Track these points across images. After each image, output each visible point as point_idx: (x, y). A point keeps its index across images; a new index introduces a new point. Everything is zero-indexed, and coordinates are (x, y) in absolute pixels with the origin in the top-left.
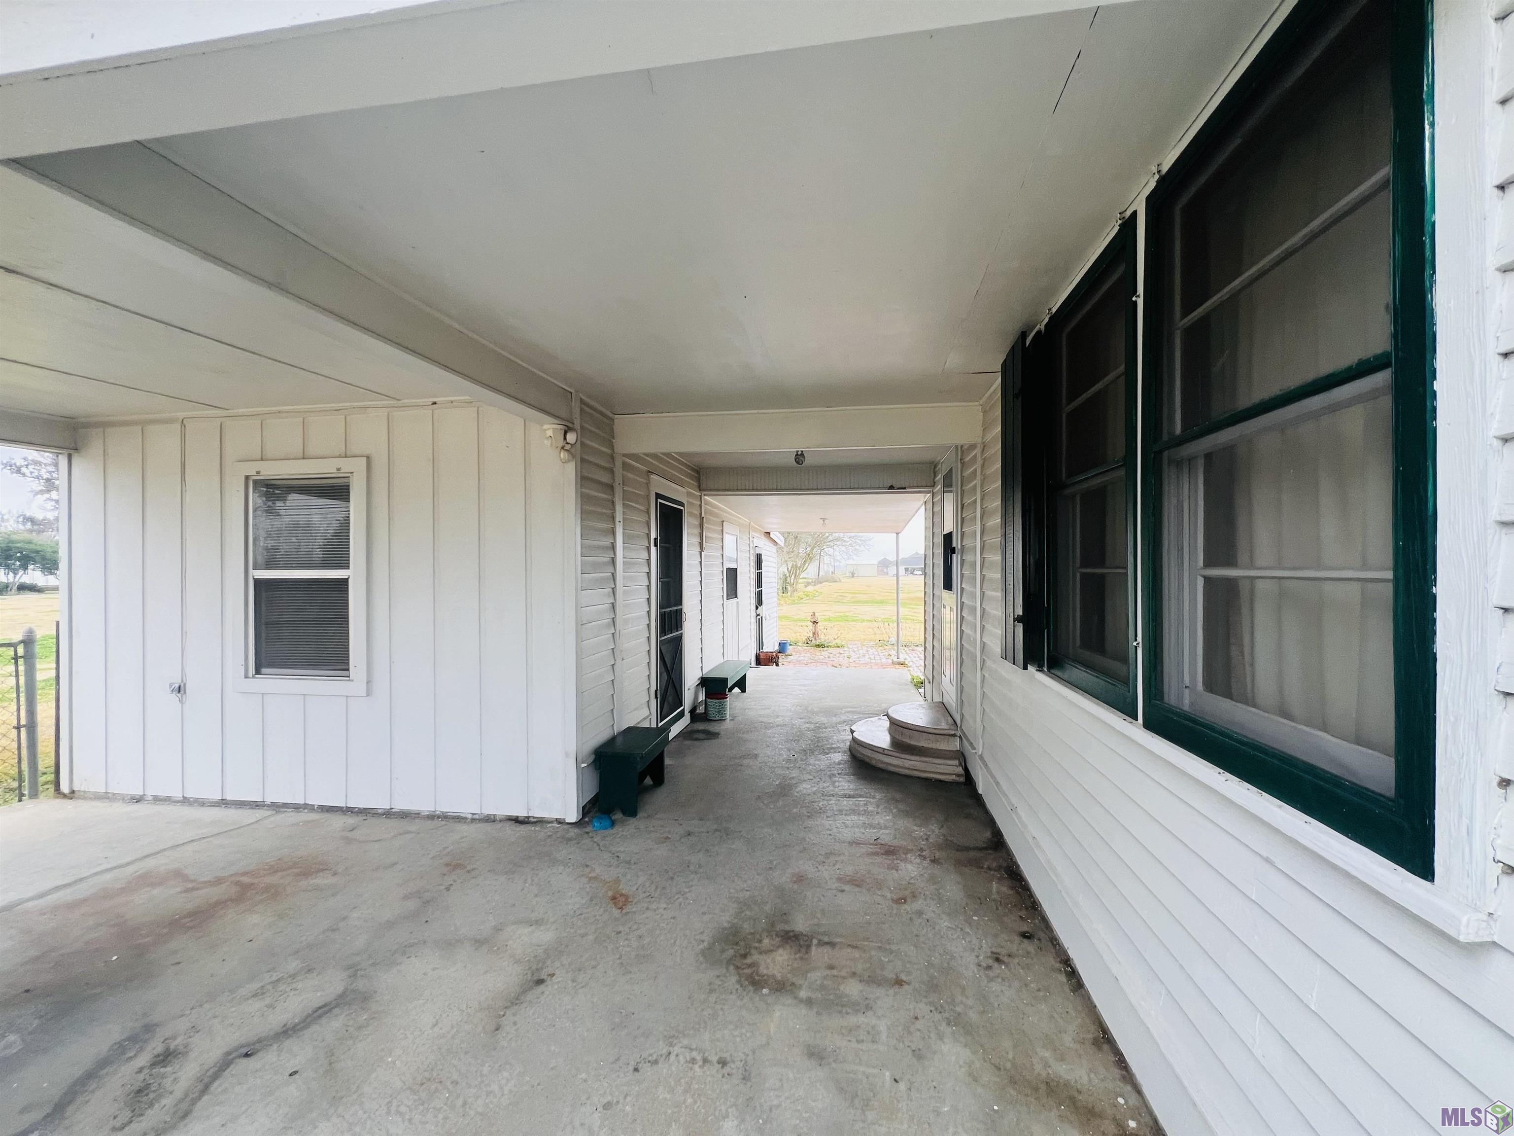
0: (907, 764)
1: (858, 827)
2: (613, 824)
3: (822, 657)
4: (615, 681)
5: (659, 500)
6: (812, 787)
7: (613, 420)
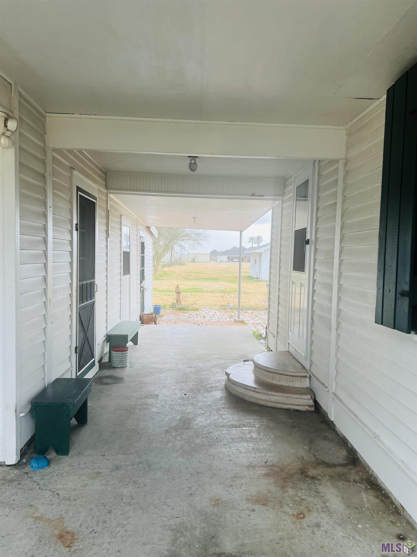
0: (273, 398)
1: (249, 452)
2: (49, 463)
3: (185, 317)
4: (46, 342)
5: (79, 193)
6: (205, 420)
7: (44, 117)
